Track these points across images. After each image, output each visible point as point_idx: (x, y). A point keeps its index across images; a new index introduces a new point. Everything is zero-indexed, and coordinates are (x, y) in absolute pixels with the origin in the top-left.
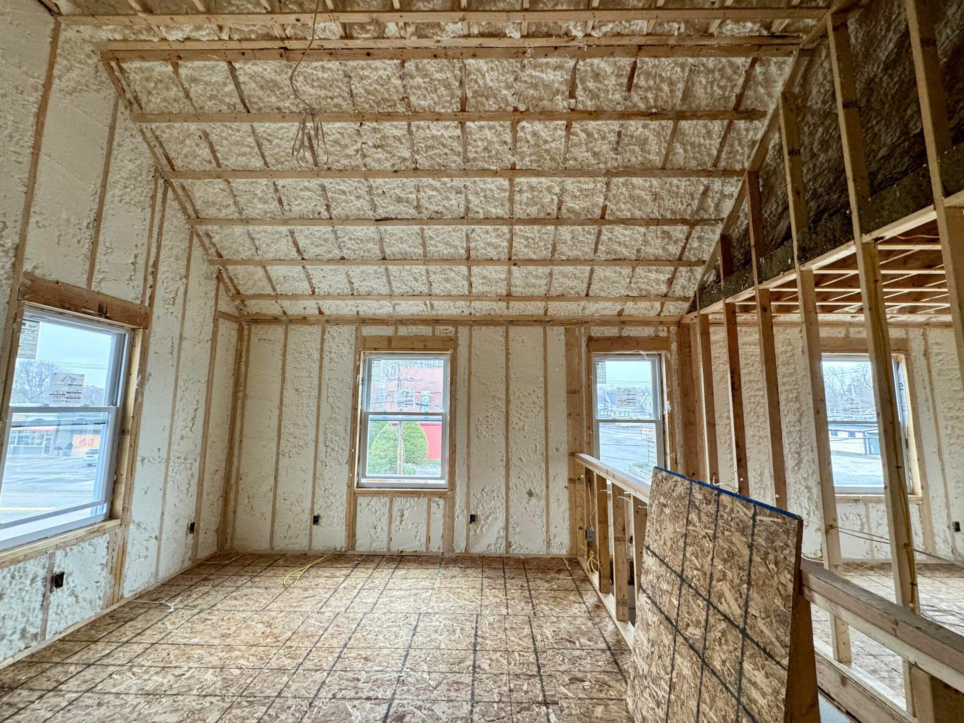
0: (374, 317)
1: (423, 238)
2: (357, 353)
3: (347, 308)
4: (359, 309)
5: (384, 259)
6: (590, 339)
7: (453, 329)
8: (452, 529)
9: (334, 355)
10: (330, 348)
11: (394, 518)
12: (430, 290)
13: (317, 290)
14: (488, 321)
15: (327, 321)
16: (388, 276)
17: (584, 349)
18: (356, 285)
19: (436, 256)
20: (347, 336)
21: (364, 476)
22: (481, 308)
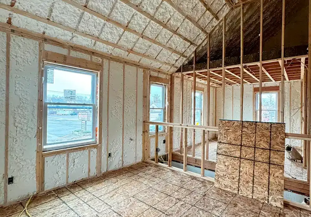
0: (55, 39)
1: (114, 6)
2: (41, 61)
3: (36, 27)
4: (45, 30)
5: (86, 6)
6: (150, 76)
7: (101, 60)
8: (100, 162)
9: (19, 60)
10: (16, 52)
11: (70, 164)
12: (99, 35)
13: (17, 4)
14: (117, 60)
15: (13, 31)
16: (81, 18)
17: (148, 80)
18: (53, 14)
19: (114, 19)
20: (32, 47)
21: (46, 144)
22: (118, 52)
